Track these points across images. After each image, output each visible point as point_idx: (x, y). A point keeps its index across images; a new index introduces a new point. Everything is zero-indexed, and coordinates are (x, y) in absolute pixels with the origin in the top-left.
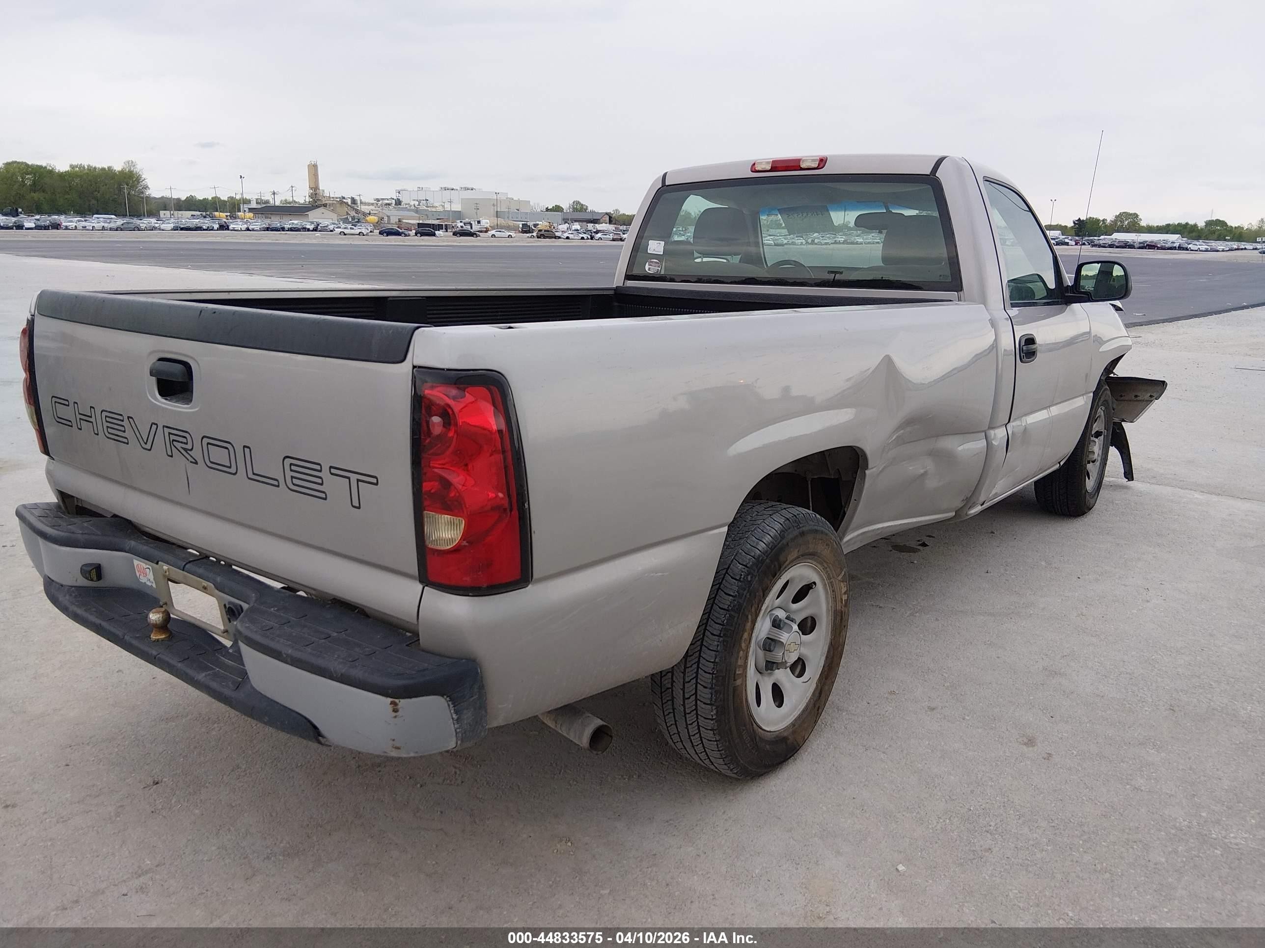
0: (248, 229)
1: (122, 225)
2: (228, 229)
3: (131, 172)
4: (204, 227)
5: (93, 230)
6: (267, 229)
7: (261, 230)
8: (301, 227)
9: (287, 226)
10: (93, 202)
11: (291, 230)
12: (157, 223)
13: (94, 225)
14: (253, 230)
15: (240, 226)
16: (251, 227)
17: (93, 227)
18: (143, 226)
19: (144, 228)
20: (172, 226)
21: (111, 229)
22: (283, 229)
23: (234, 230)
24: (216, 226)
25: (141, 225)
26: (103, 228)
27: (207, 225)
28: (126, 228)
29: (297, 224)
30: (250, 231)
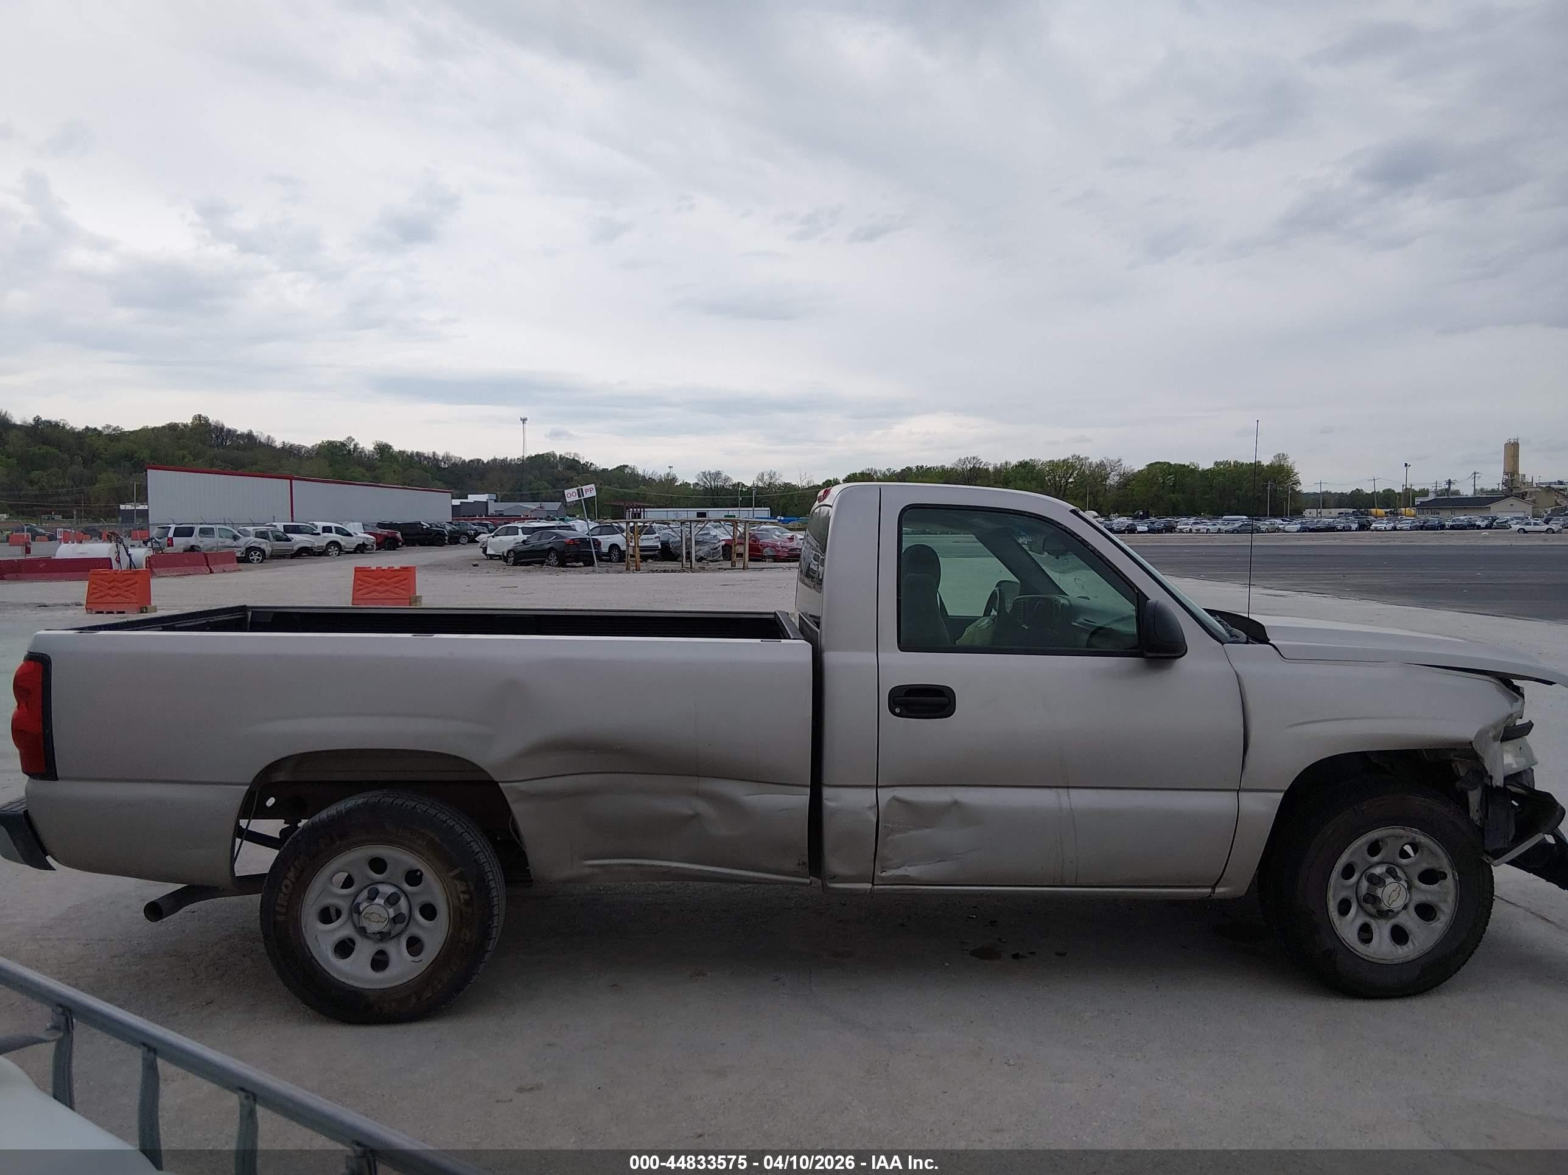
0: (1395, 529)
1: (1240, 527)
2: (1368, 529)
3: (1281, 466)
4: (1339, 528)
5: (1207, 533)
6: (1421, 528)
7: (1411, 529)
8: (1467, 523)
9: (1448, 524)
10: (1234, 501)
11: (1452, 528)
12: (1282, 524)
13: (1209, 527)
14: (1401, 530)
15: (1385, 525)
16: (1399, 526)
17: (1208, 529)
18: (1263, 528)
19: (1264, 530)
20: (1299, 526)
21: (1226, 532)
22: (1443, 527)
23: (1376, 529)
24: (1354, 526)
25: (1261, 527)
26: (1219, 531)
27: (1343, 525)
28: (1245, 530)
29: (1463, 521)
30: (1398, 530)
